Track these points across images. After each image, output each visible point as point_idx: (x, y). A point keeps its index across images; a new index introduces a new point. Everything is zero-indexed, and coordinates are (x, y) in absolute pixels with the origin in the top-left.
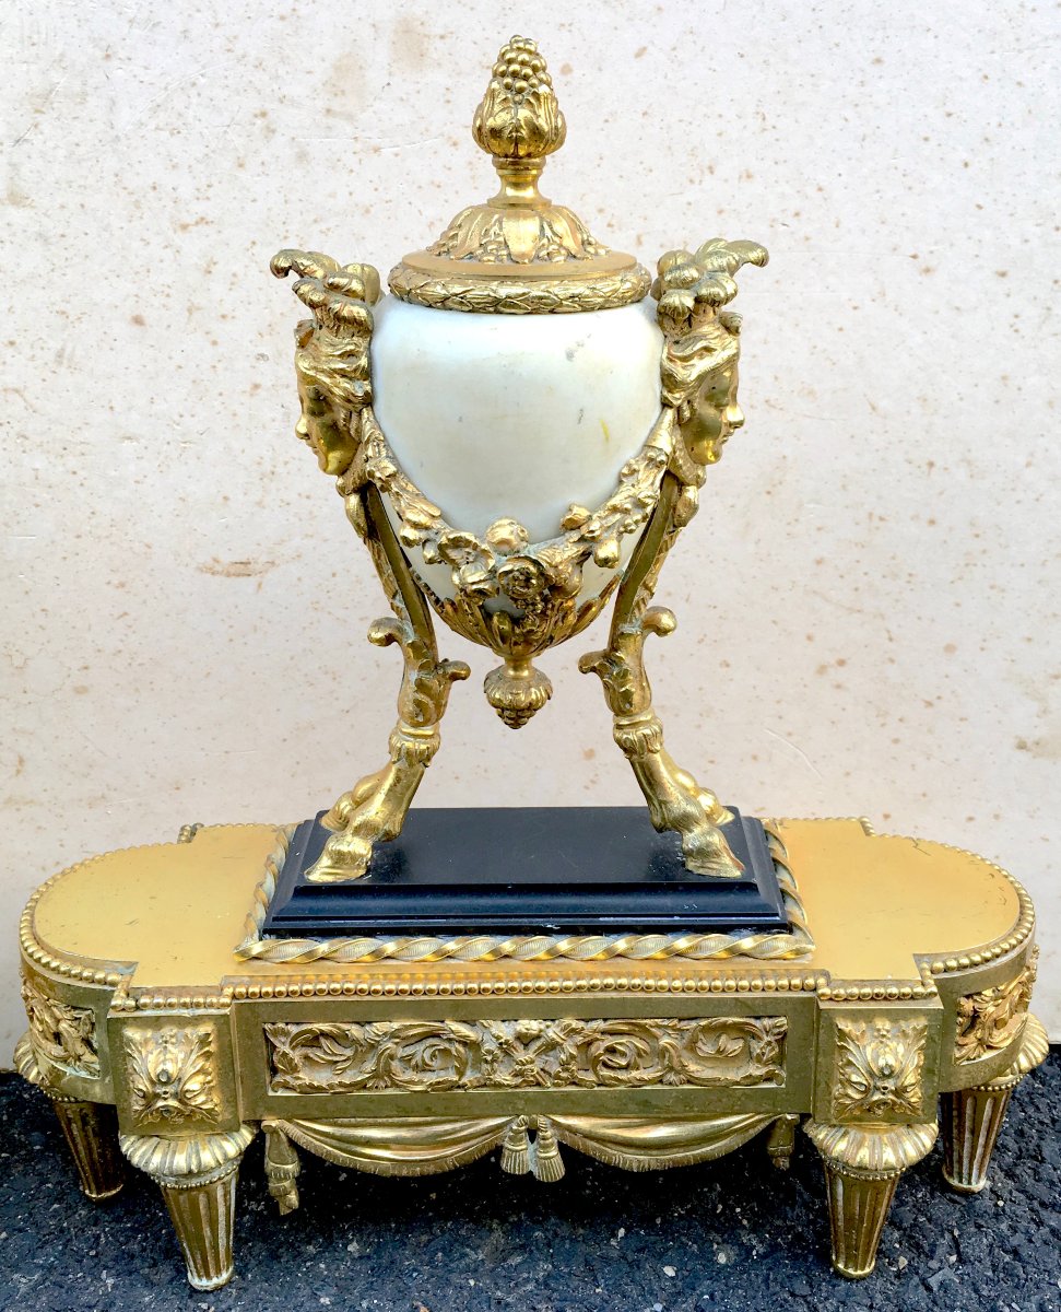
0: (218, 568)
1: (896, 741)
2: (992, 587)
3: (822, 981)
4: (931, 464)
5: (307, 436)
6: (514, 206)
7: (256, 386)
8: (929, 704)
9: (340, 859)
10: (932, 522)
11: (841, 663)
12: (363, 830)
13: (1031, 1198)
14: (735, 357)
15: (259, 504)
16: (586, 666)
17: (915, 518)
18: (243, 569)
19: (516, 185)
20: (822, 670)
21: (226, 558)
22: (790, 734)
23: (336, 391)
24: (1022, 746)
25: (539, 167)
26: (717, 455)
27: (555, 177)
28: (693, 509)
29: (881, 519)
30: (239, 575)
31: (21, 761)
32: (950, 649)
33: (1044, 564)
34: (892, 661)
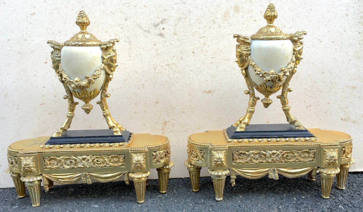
0: (206, 92)
1: (320, 119)
2: (335, 93)
3: (321, 144)
4: (323, 73)
5: (237, 61)
6: (270, 26)
7: (212, 62)
8: (326, 113)
9: (241, 128)
10: (324, 82)
11: (310, 106)
12: (244, 123)
13: (353, 190)
14: (302, 48)
15: (212, 81)
16: (278, 97)
17: (321, 81)
18: (210, 92)
19: (270, 24)
20: (307, 107)
21: (207, 90)
22: (302, 118)
23: (245, 53)
24: (342, 120)
25: (273, 21)
26: (299, 63)
27: (275, 22)
28: (296, 71)
29: (316, 82)
30: (209, 93)
31: (173, 124)
32: (329, 103)
33: (344, 88)
34: (319, 105)
